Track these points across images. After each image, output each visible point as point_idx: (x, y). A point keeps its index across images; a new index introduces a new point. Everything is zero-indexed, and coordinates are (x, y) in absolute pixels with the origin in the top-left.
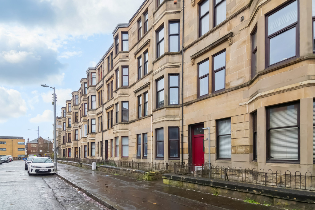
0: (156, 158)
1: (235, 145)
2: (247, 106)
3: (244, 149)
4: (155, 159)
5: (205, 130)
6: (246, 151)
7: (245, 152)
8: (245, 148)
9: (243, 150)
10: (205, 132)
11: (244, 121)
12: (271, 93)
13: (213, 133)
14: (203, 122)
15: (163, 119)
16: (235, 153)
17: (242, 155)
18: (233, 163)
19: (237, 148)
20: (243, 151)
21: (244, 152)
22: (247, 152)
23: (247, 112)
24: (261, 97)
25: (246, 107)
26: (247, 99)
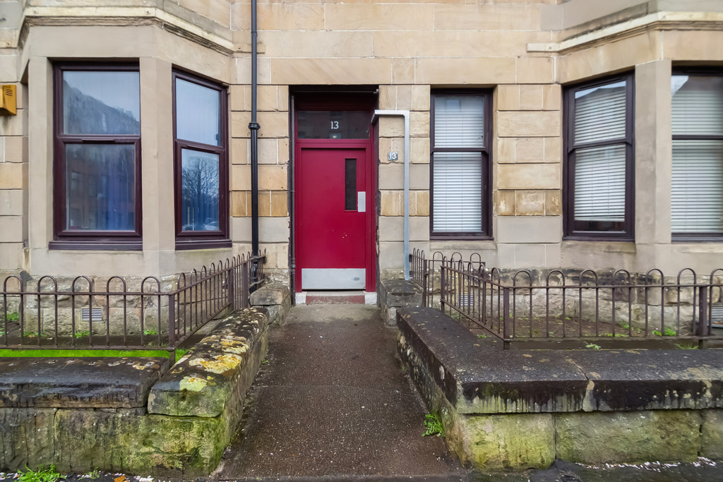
0: (61, 242)
1: (511, 187)
2: (555, 57)
3: (542, 201)
4: (52, 247)
5: (381, 121)
6: (549, 207)
7: (547, 211)
8: (547, 198)
9: (539, 202)
10: (385, 128)
11: (542, 108)
12: (694, 22)
13: (419, 136)
14: (377, 86)
15: (141, 12)
16: (511, 215)
17: (537, 220)
18: (502, 248)
19: (519, 196)
20: (540, 208)
21: (542, 212)
22: (554, 210)
23: (555, 79)
24: (664, 26)
25: (549, 59)
26: (553, 36)
